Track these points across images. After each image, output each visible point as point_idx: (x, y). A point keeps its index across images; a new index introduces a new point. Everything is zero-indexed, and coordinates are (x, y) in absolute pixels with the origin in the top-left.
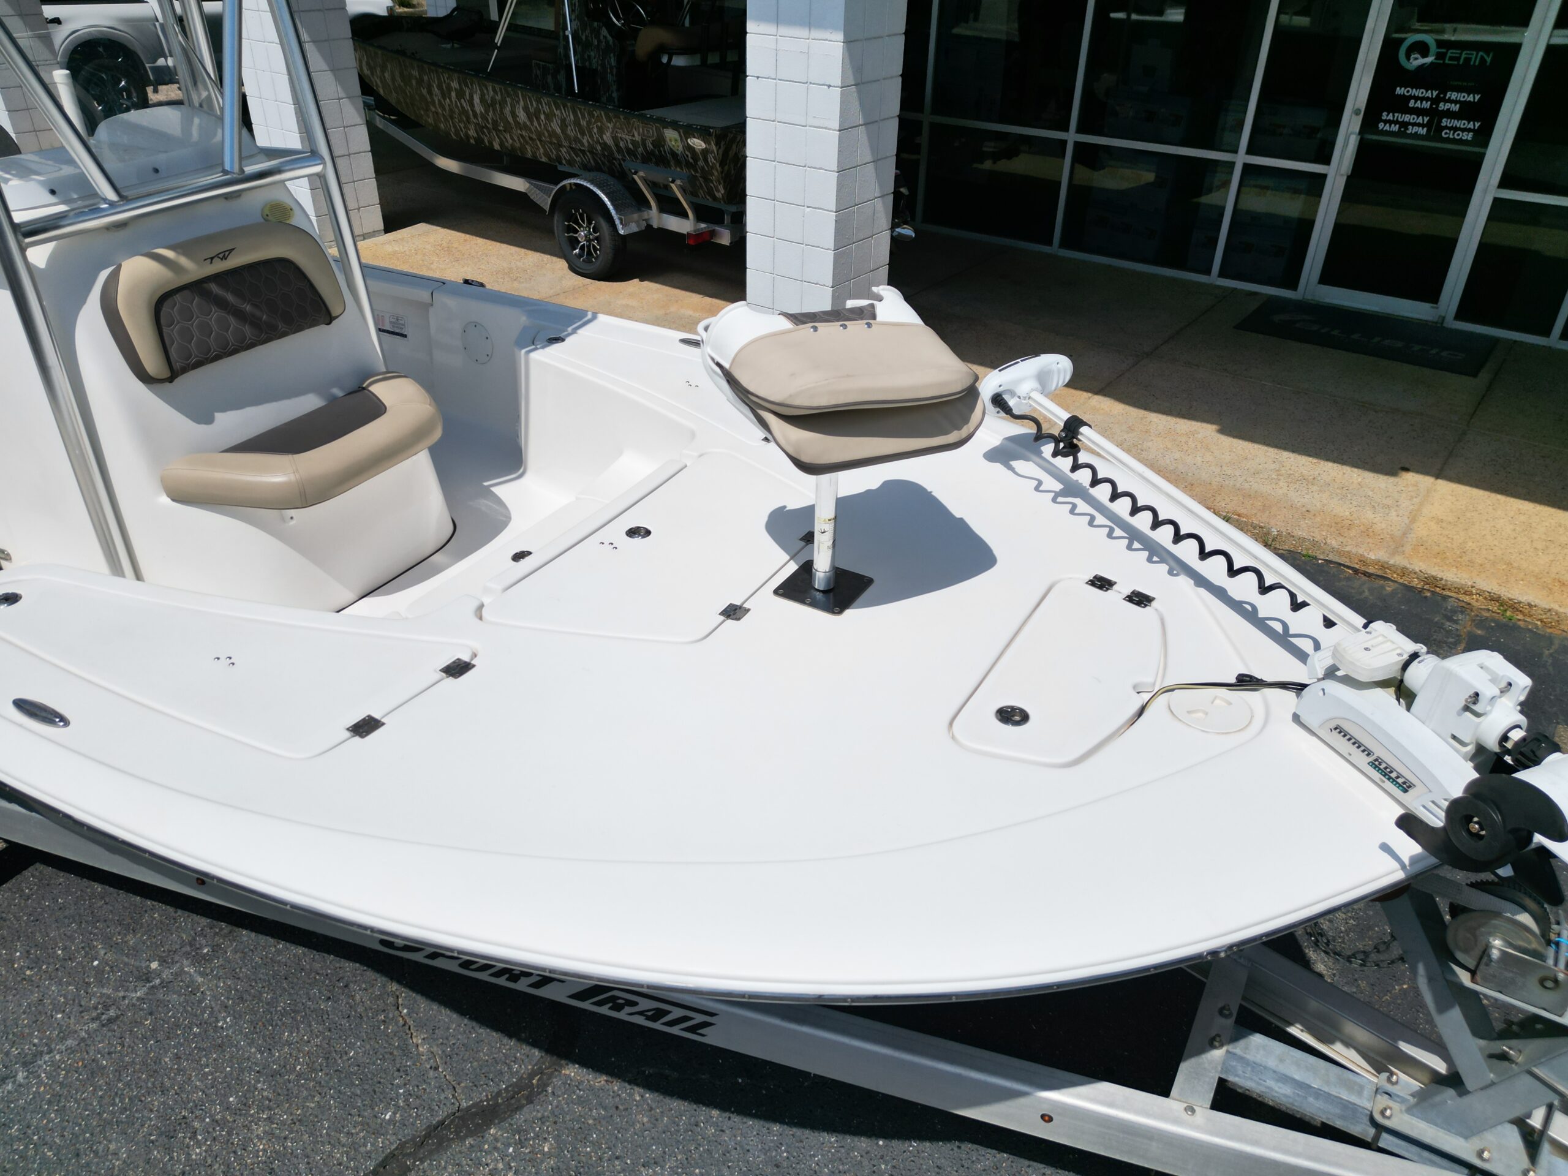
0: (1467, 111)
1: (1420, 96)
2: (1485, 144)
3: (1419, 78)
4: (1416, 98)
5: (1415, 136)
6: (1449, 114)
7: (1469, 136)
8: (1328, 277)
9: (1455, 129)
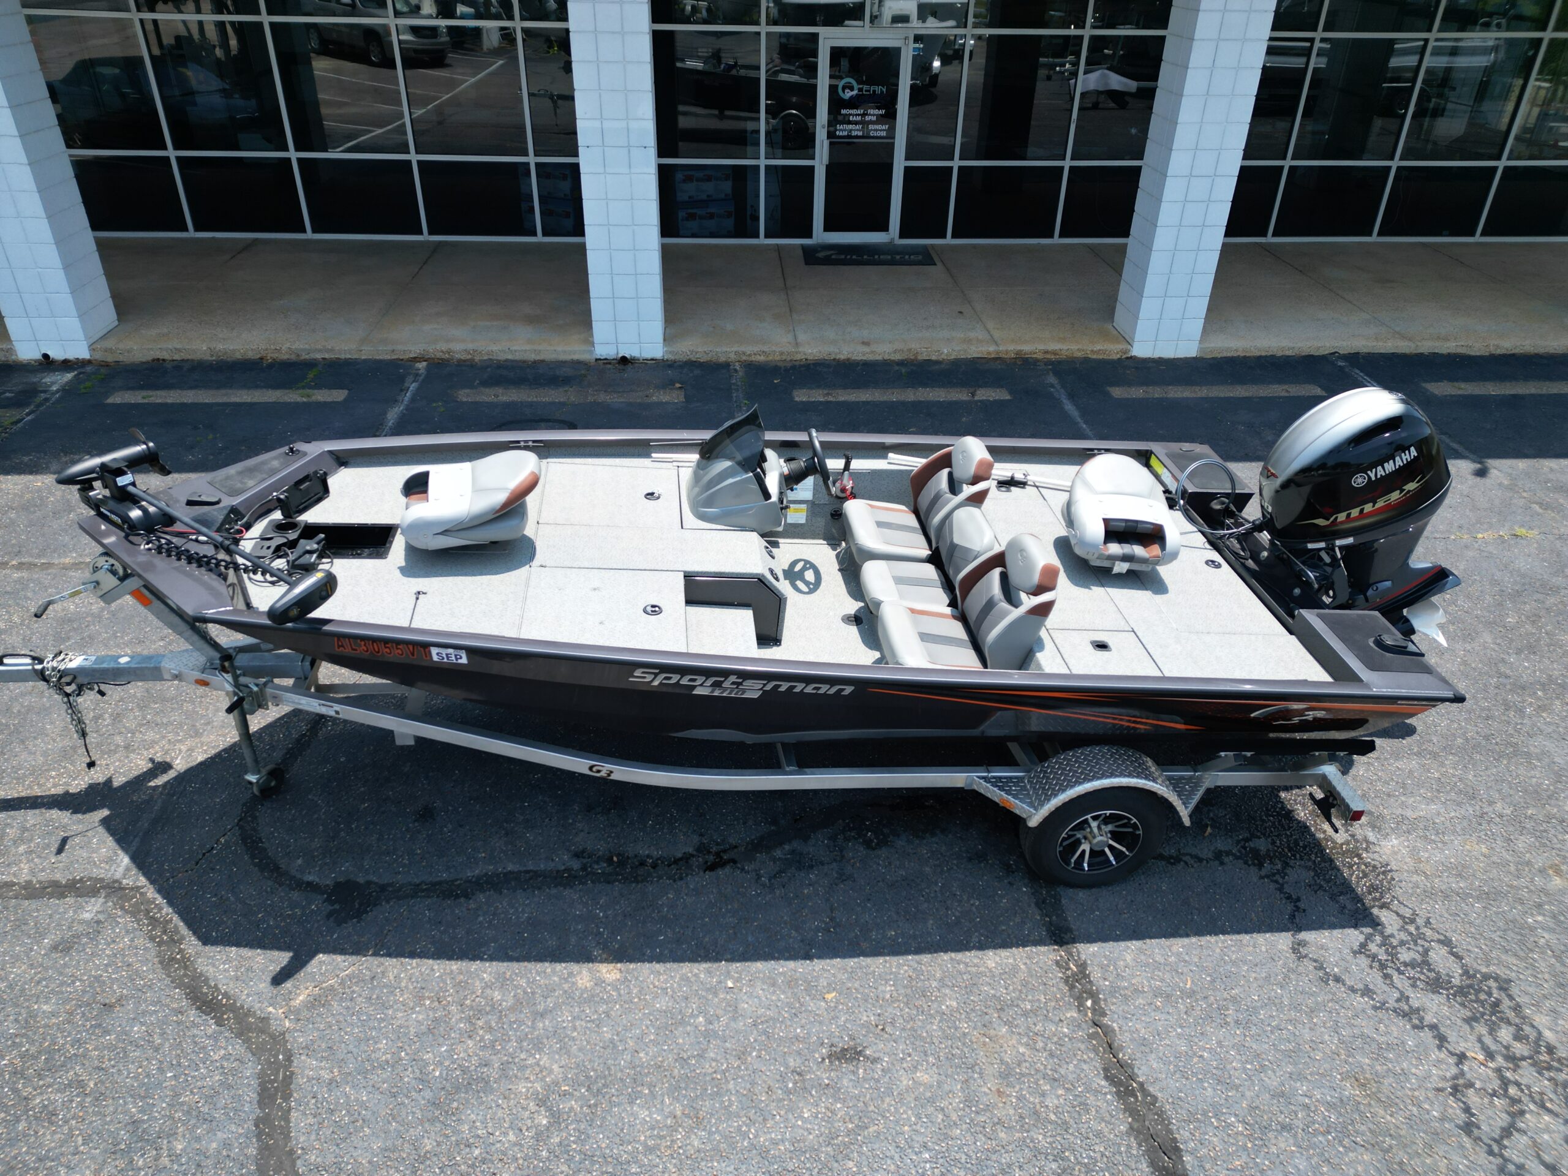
0: (881, 119)
1: (854, 113)
2: (894, 138)
3: (853, 103)
4: (853, 115)
5: (857, 137)
6: (872, 122)
7: (884, 134)
8: (828, 228)
9: (876, 130)
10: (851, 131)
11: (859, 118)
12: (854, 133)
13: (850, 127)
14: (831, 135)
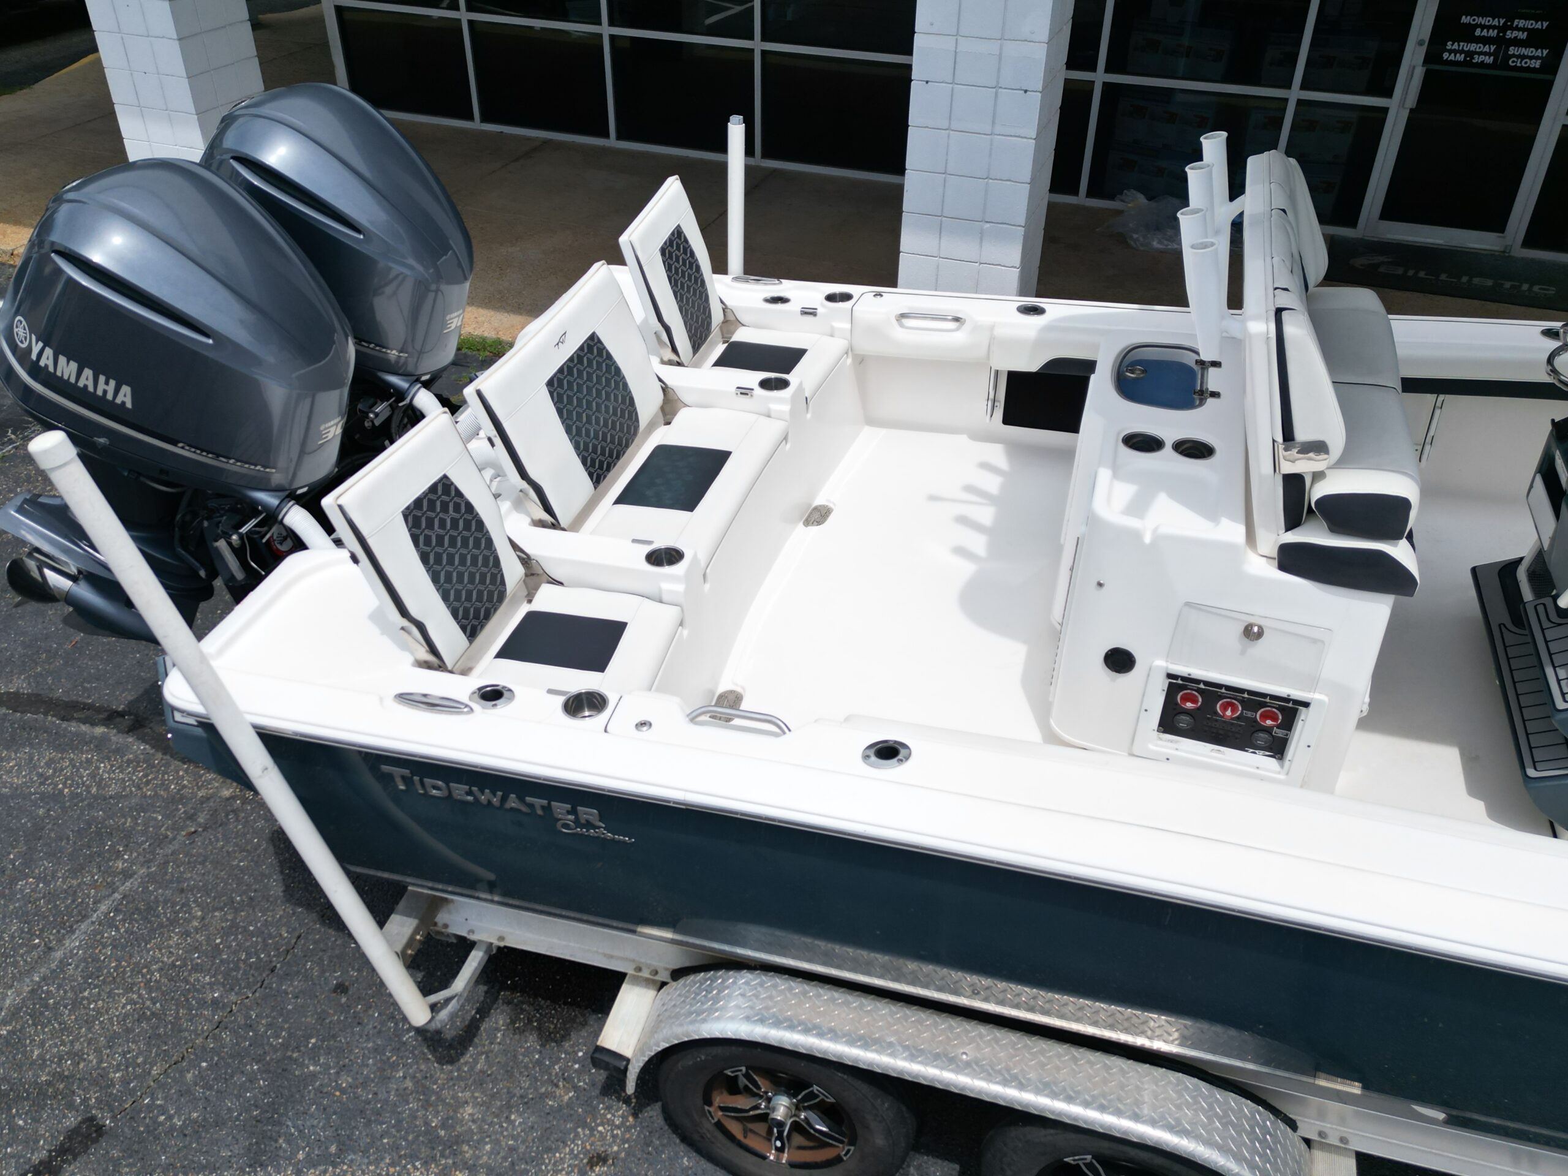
0: (1534, 39)
1: (1487, 24)
2: (1554, 73)
4: (1483, 27)
5: (1482, 64)
6: (1517, 42)
7: (1537, 64)
8: (1392, 213)
9: (1523, 57)
10: (1470, 54)
11: (1493, 33)
12: (1477, 59)
13: (1473, 47)
14: (1432, 57)
